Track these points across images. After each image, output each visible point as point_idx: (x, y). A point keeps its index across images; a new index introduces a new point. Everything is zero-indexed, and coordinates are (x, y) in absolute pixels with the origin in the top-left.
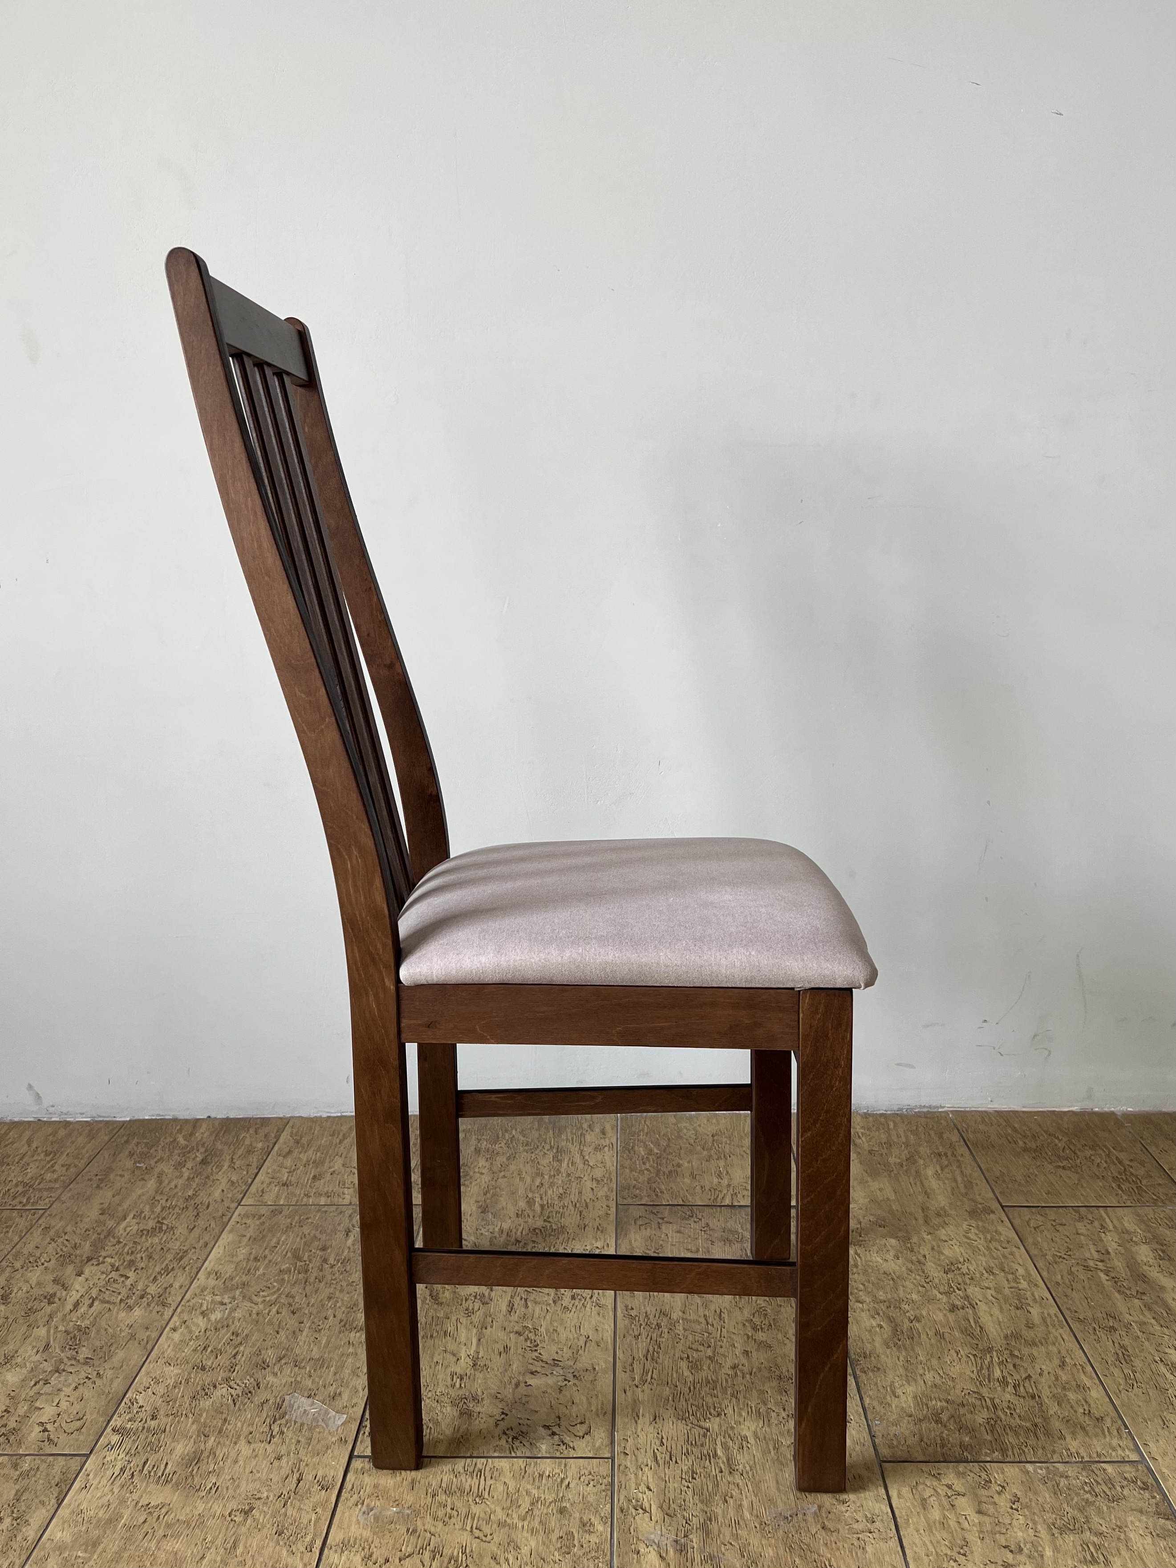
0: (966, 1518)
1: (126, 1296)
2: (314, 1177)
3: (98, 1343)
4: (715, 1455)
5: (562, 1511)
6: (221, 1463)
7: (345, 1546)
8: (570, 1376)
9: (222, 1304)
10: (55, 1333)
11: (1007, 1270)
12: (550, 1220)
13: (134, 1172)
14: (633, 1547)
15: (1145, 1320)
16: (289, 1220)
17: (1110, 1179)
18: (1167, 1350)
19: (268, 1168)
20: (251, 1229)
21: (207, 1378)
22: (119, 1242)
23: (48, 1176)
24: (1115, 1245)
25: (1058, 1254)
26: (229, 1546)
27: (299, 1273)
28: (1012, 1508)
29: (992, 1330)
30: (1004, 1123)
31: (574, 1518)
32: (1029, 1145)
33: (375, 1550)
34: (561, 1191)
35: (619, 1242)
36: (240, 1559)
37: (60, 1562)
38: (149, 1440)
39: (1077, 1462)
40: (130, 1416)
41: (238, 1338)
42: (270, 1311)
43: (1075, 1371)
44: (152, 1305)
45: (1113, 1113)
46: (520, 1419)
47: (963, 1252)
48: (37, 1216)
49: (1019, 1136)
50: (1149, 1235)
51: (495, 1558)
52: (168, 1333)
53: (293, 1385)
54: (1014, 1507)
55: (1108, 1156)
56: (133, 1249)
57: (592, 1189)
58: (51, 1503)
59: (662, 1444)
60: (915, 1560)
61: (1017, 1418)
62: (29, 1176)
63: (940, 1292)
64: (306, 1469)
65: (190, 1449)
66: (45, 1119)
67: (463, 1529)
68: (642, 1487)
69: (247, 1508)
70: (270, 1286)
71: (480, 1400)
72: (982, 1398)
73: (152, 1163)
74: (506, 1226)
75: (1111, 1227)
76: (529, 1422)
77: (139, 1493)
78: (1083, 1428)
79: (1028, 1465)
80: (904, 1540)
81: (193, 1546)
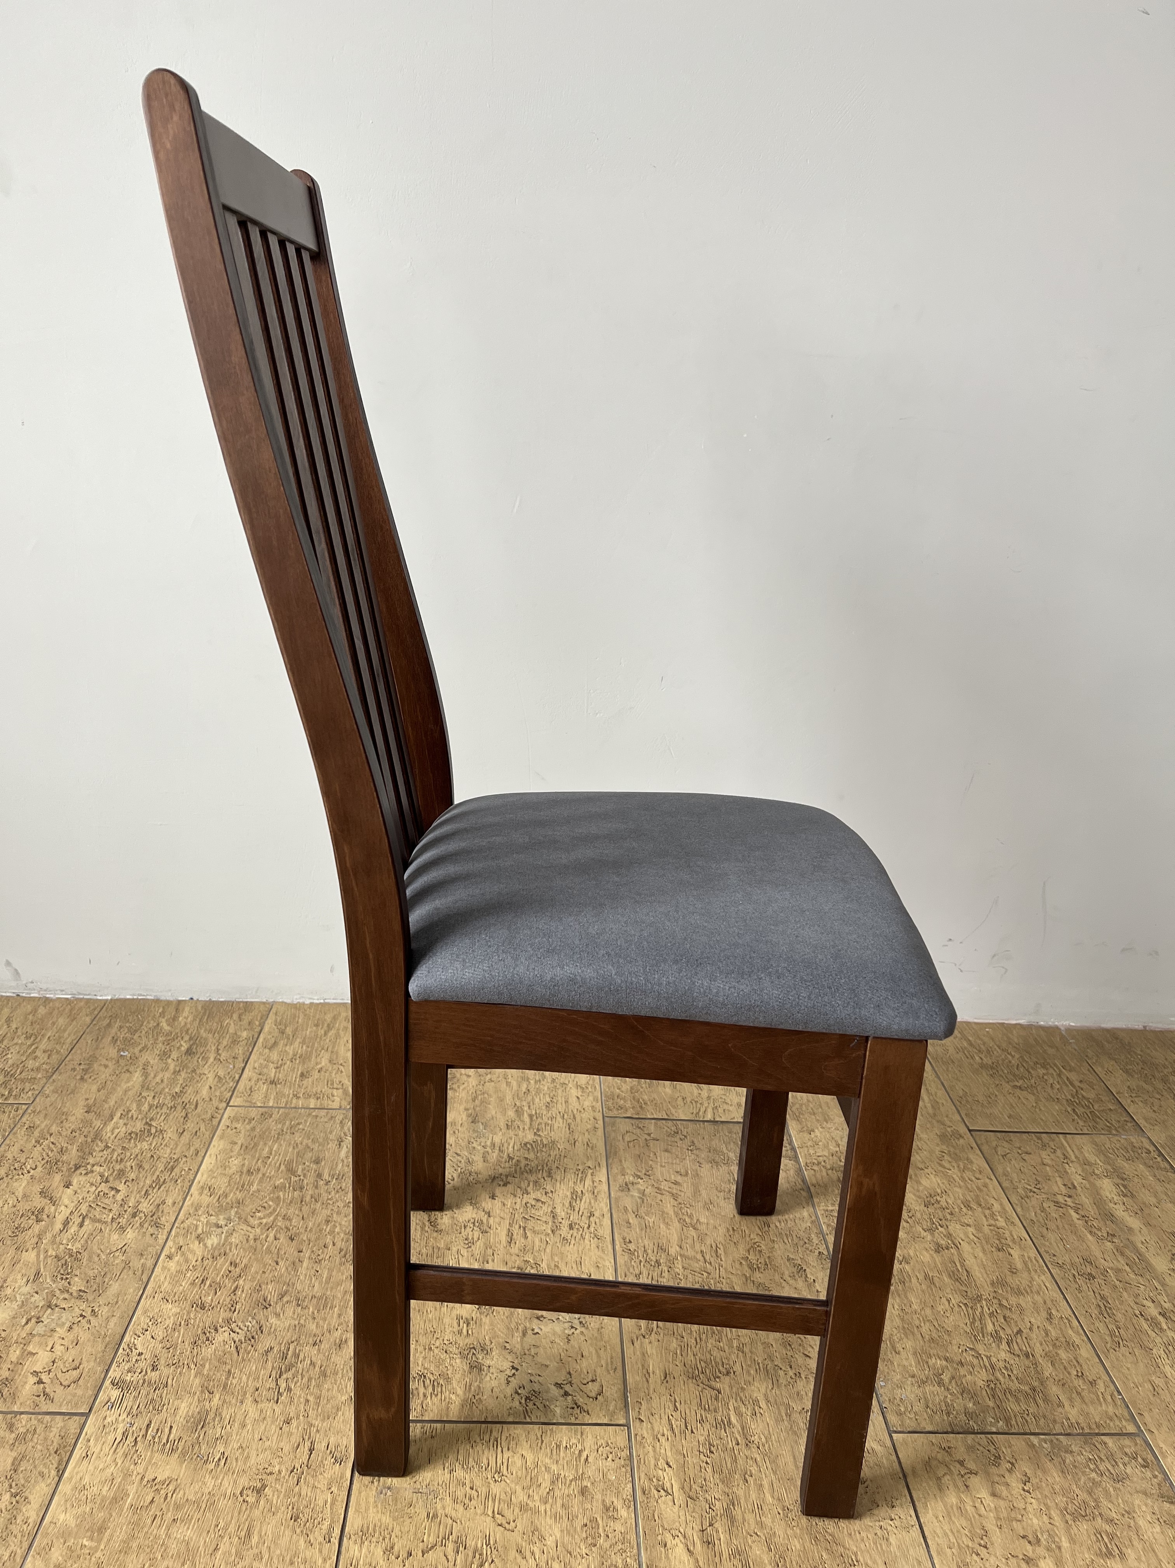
0: (981, 1502)
1: (117, 1213)
2: (302, 1075)
3: (91, 1273)
4: (729, 1422)
5: (583, 1491)
6: (228, 1427)
7: (364, 1534)
8: (576, 1323)
9: (218, 1226)
10: (45, 1258)
11: (984, 1205)
12: (540, 1133)
13: (118, 1062)
14: (659, 1538)
15: (1120, 1267)
16: (280, 1126)
17: (1065, 1102)
18: (1145, 1302)
19: (255, 1062)
20: (242, 1135)
21: (208, 1318)
22: (107, 1147)
23: (31, 1064)
24: (1079, 1178)
25: (1029, 1187)
26: (243, 1534)
27: (294, 1190)
28: (1024, 1490)
29: (979, 1275)
30: (959, 1036)
31: (597, 1501)
32: (984, 1059)
33: (396, 1540)
34: (548, 1100)
35: (610, 1161)
36: (255, 1551)
37: (64, 1553)
38: (150, 1397)
39: (1078, 1434)
40: (129, 1364)
41: (237, 1269)
42: (267, 1237)
43: (1063, 1326)
44: (146, 1225)
45: (1057, 1028)
46: (532, 1375)
47: (939, 1181)
48: (20, 1112)
49: (975, 1050)
50: (1109, 1167)
51: (521, 1552)
52: (164, 1262)
53: (297, 1329)
54: (1025, 1488)
55: (1059, 1075)
56: (122, 1156)
57: (578, 1098)
58: (51, 1476)
59: (676, 1409)
60: (939, 1553)
61: (1015, 1380)
62: (10, 1062)
63: (923, 1229)
64: (318, 1435)
65: (195, 1409)
66: (24, 995)
67: (485, 1514)
68: (662, 1463)
69: (259, 1485)
70: (265, 1205)
71: (489, 1350)
72: (978, 1356)
73: (137, 1050)
74: (497, 1139)
75: (1073, 1158)
76: (541, 1379)
77: (144, 1464)
78: (1079, 1393)
79: (1032, 1437)
80: (925, 1529)
81: (205, 1534)
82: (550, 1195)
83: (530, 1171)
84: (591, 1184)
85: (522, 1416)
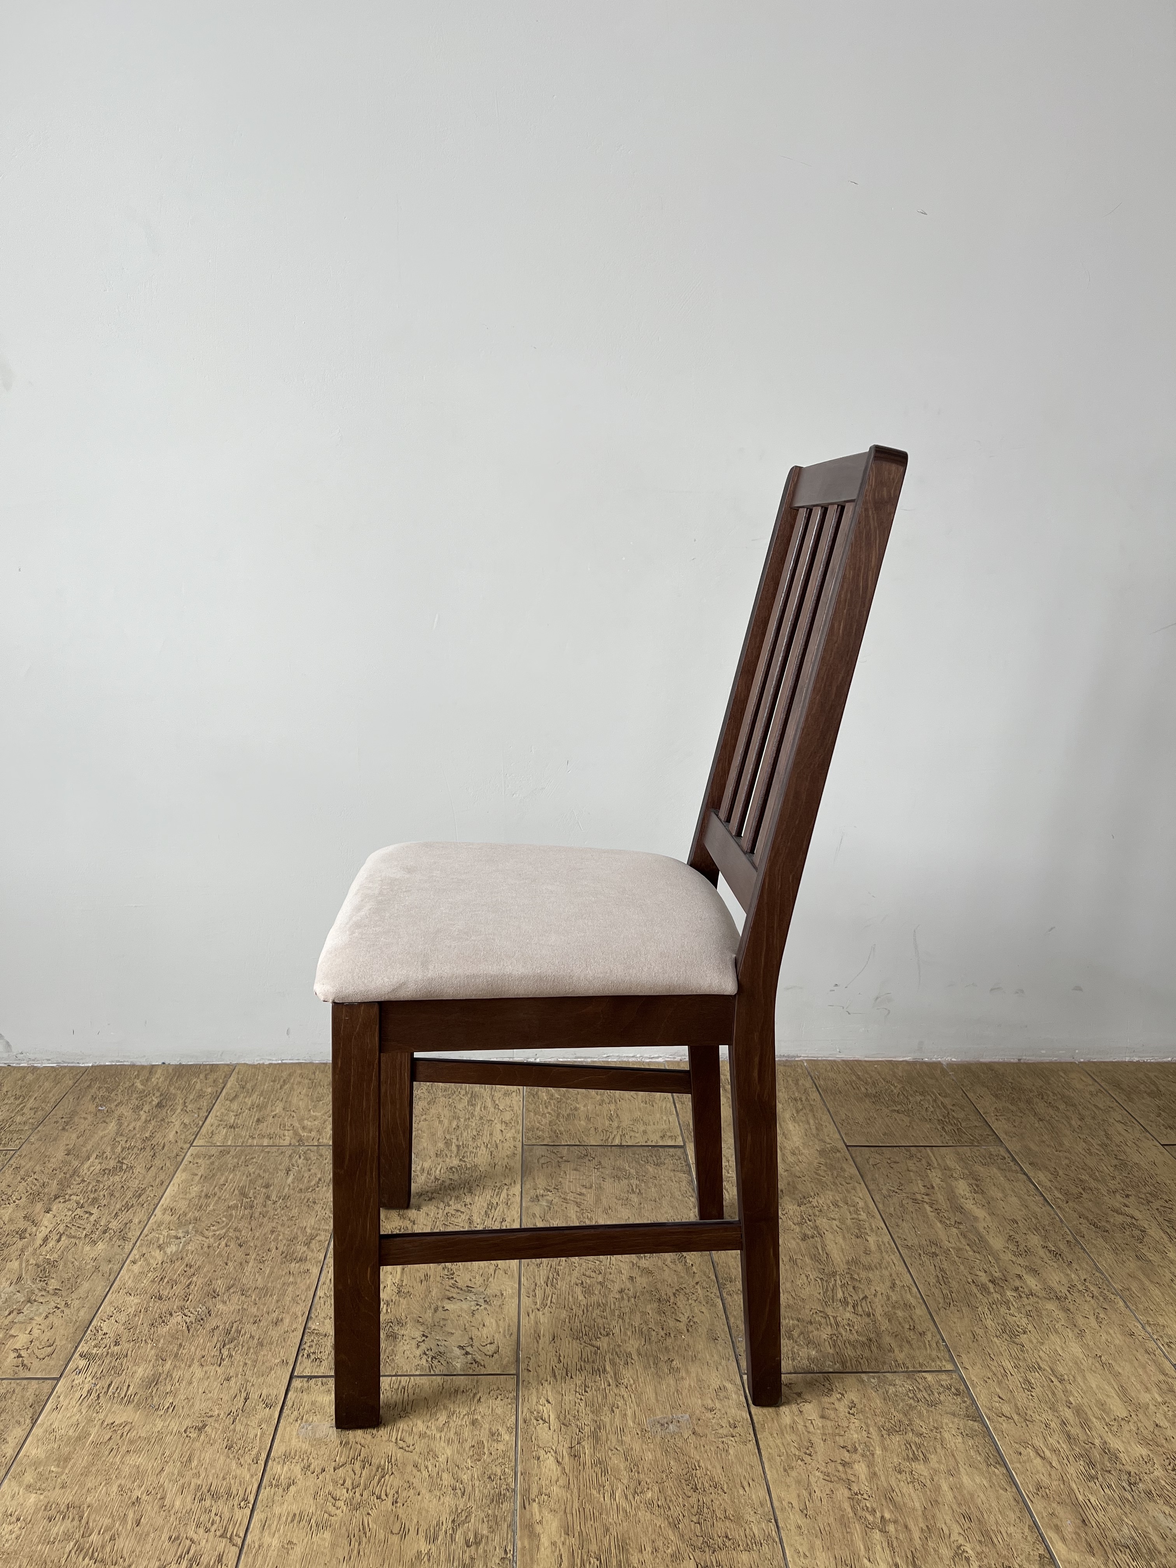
0: (811, 1422)
1: (90, 1231)
2: (258, 1120)
3: (66, 1276)
4: (605, 1370)
5: (474, 1423)
6: (177, 1384)
7: (287, 1457)
8: (481, 1302)
9: (177, 1238)
10: (26, 1266)
11: (850, 1203)
12: (465, 1159)
13: (96, 1115)
14: (534, 1453)
15: (961, 1247)
16: (236, 1160)
17: (936, 1122)
18: (978, 1273)
19: (217, 1111)
20: (202, 1168)
21: (164, 1306)
23: (18, 1119)
24: (938, 1181)
25: (892, 1189)
26: (185, 1459)
27: (245, 1208)
28: (849, 1413)
29: (838, 1257)
30: (849, 1071)
31: (485, 1429)
32: (870, 1091)
33: (313, 1461)
34: (475, 1133)
35: (525, 1179)
36: (194, 1471)
37: (35, 1477)
38: (112, 1364)
39: (903, 1372)
40: (95, 1342)
41: (192, 1270)
42: (219, 1245)
43: (903, 1292)
44: (114, 1239)
45: (940, 1063)
46: (438, 1340)
47: (813, 1186)
48: (8, 1156)
49: (862, 1083)
50: (966, 1172)
51: (417, 1466)
52: (129, 1266)
53: (241, 1312)
54: (851, 1411)
55: (935, 1101)
56: (97, 1187)
57: (501, 1131)
58: (27, 1423)
59: (560, 1361)
60: (769, 1460)
61: (855, 1334)
63: (793, 1223)
64: (253, 1389)
65: (150, 1372)
66: (14, 1065)
67: (389, 1441)
68: (543, 1401)
69: (201, 1425)
70: (219, 1220)
71: (404, 1324)
72: (826, 1316)
73: (113, 1106)
74: (426, 1165)
76: (446, 1343)
77: (104, 1413)
78: (908, 1342)
79: (863, 1375)
80: (760, 1443)
81: (153, 1461)
82: (469, 1206)
83: (453, 1188)
84: (506, 1197)
85: (428, 1370)
